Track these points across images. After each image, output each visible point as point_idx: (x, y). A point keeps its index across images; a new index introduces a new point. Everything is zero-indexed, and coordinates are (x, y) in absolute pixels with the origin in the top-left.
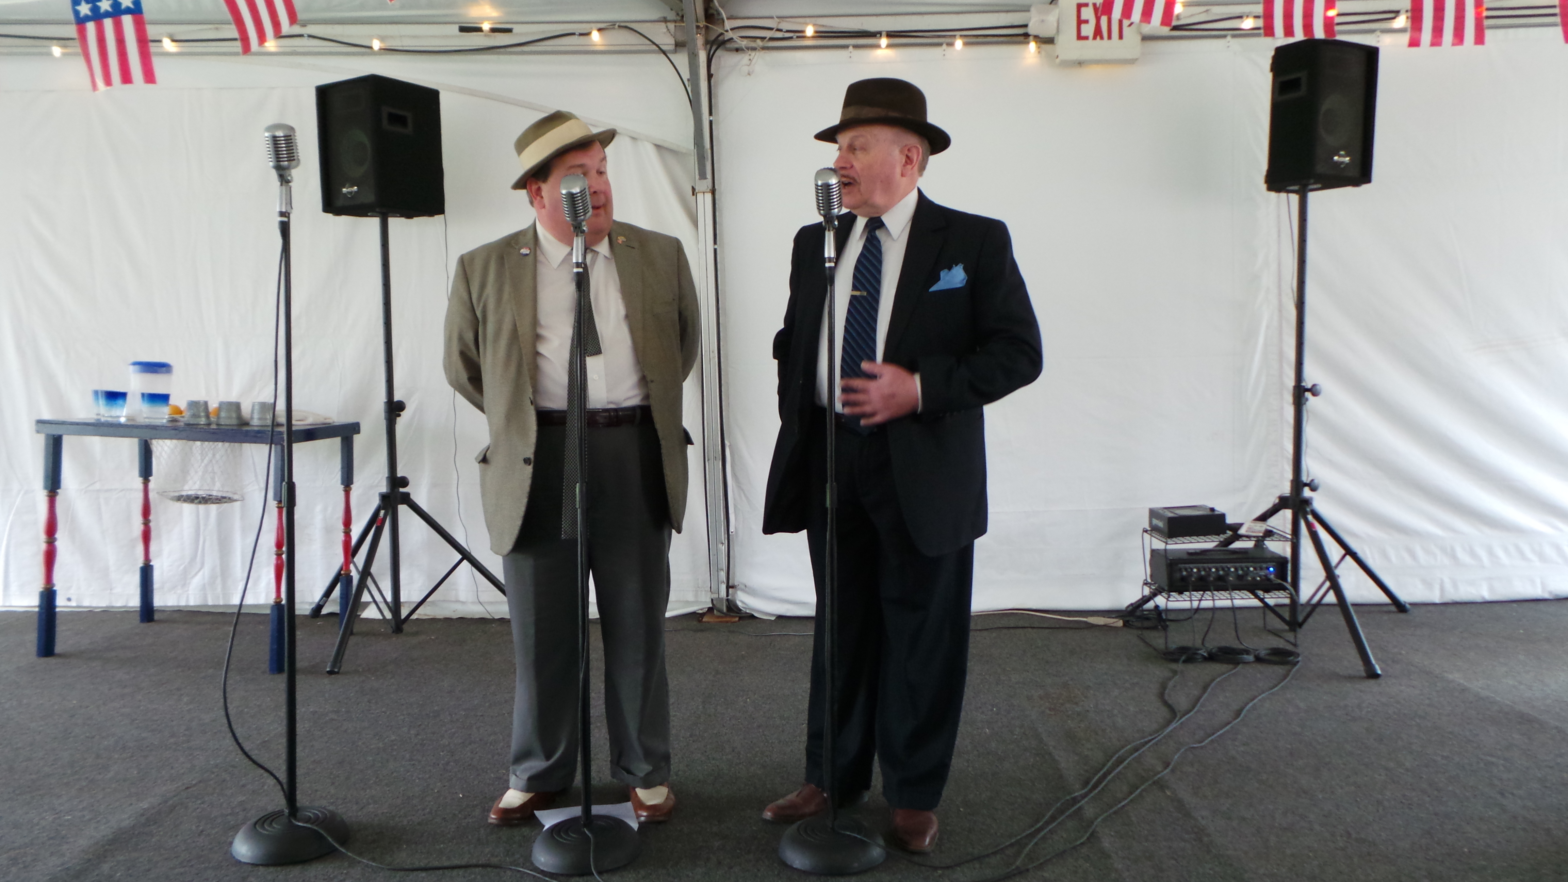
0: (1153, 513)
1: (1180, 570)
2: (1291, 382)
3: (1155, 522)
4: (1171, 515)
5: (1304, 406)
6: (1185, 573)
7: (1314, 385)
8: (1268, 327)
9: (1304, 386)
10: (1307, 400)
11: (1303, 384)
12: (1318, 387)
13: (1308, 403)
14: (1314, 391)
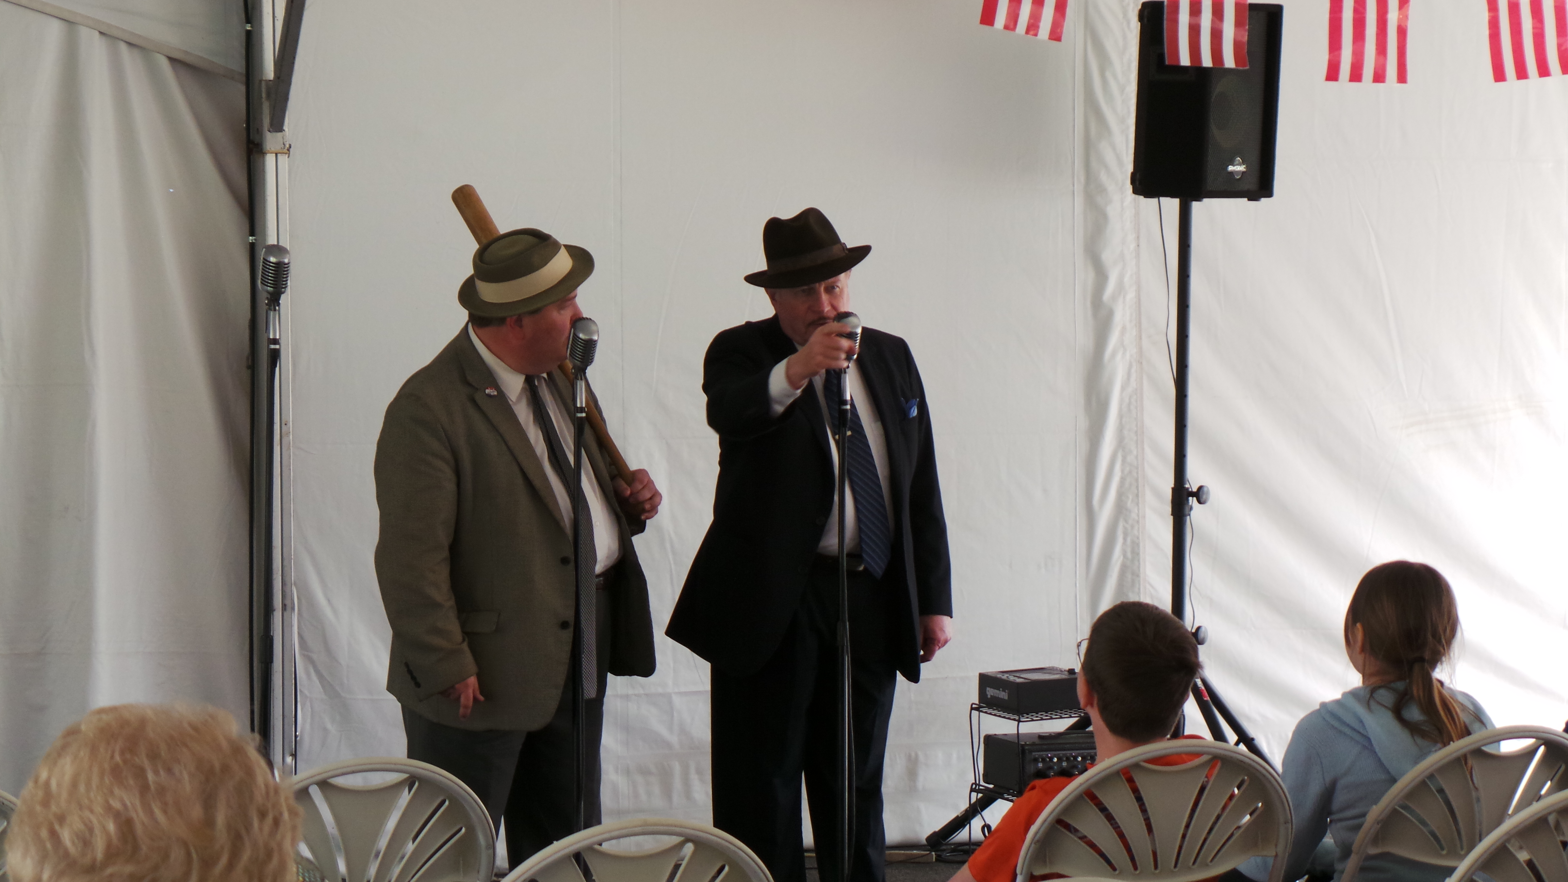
0: (985, 681)
1: (1036, 760)
2: (1168, 483)
3: (990, 692)
4: (1019, 680)
5: (1188, 517)
6: (1040, 765)
7: (1200, 488)
8: (1123, 388)
9: (1188, 489)
10: (1191, 508)
11: (1187, 486)
12: (1205, 489)
13: (1192, 513)
14: (1199, 495)
